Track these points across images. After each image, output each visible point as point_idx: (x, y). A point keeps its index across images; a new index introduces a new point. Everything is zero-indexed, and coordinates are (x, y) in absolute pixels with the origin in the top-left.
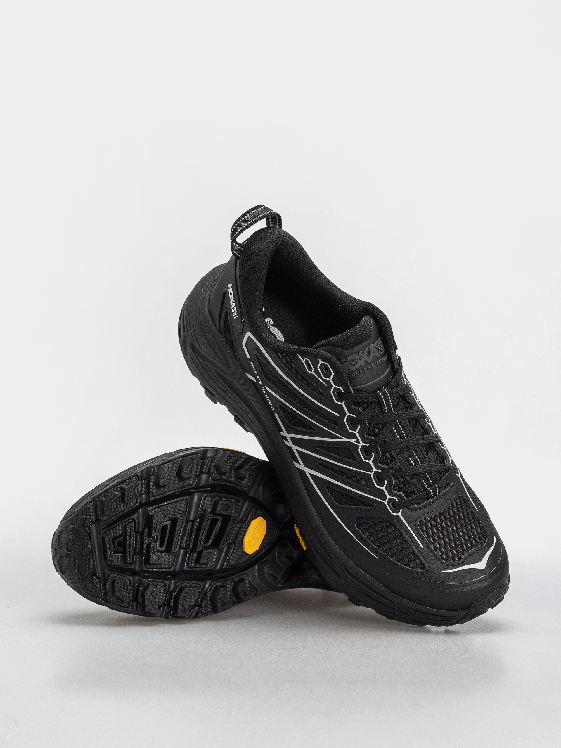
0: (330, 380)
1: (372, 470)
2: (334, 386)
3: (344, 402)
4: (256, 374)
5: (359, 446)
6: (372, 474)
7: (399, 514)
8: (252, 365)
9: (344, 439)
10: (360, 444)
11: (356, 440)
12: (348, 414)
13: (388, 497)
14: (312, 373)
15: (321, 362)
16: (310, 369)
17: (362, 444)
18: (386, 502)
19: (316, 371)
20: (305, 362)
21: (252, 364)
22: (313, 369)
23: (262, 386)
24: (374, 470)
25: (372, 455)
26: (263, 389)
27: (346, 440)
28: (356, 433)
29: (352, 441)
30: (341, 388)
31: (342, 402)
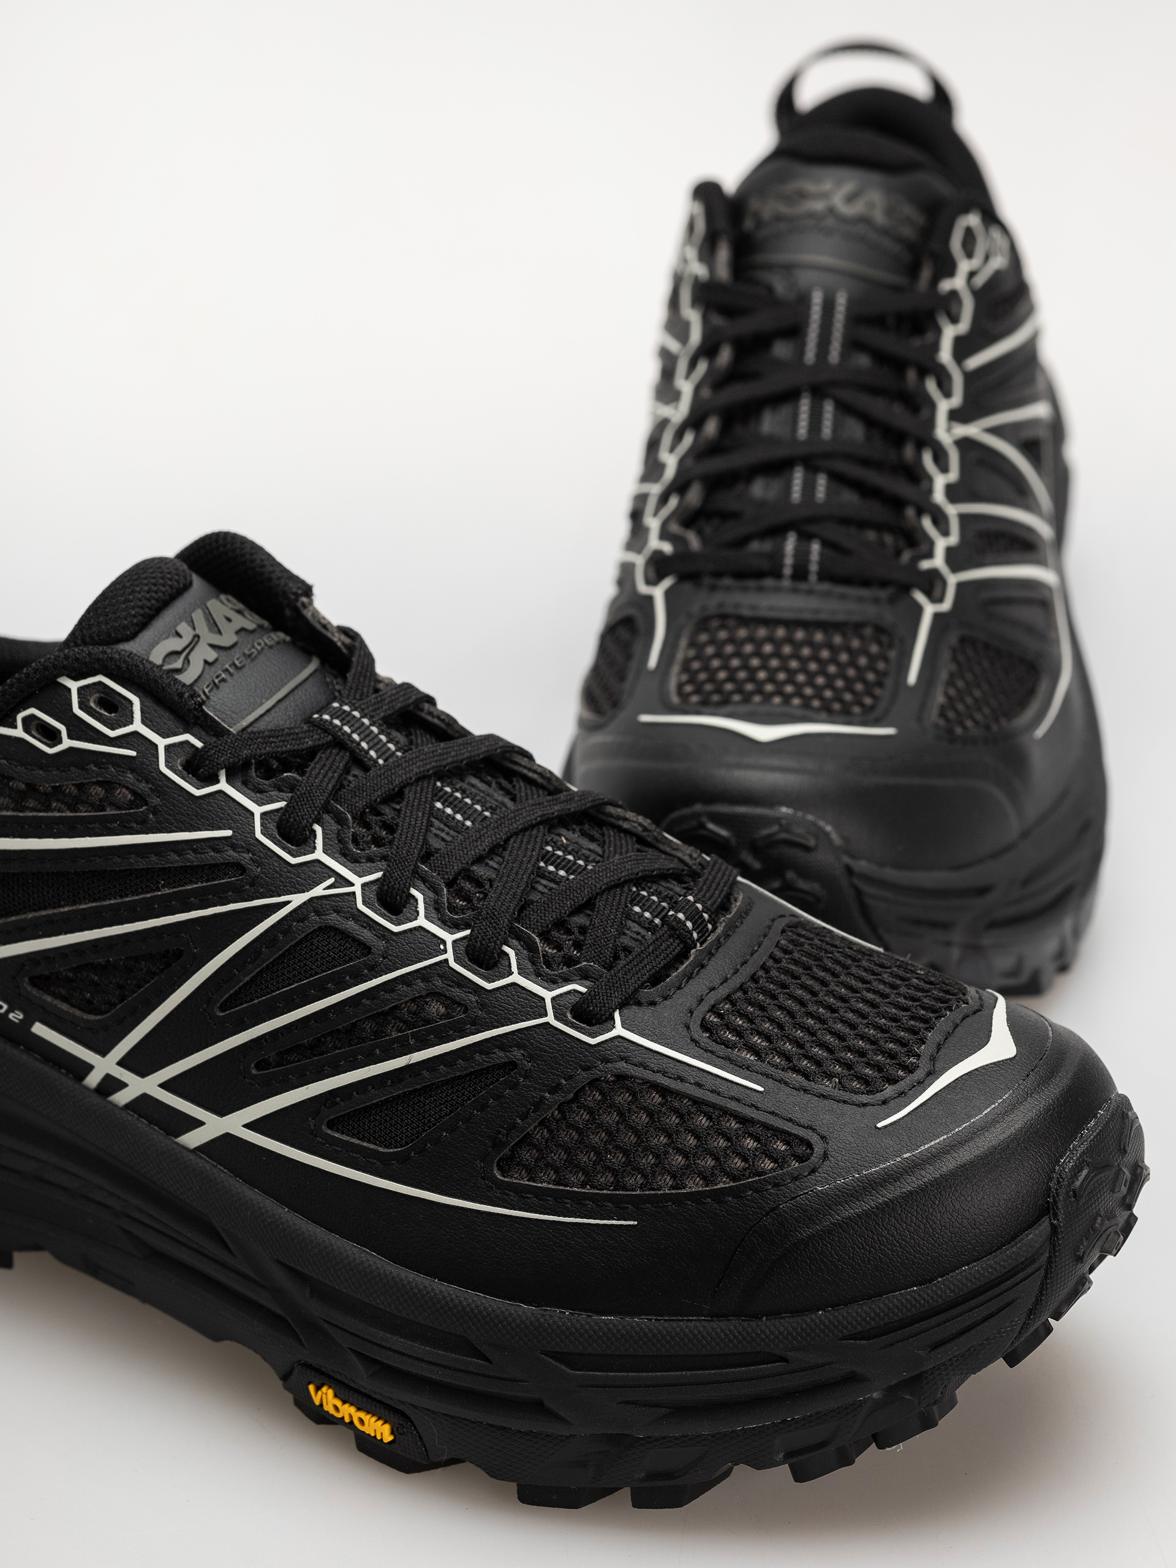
0: (137, 725)
1: (442, 947)
2: (161, 743)
3: (222, 777)
5: (354, 893)
6: (450, 956)
7: (619, 1030)
9: (288, 902)
10: (352, 885)
11: (332, 880)
12: (257, 810)
13: (548, 995)
14: (67, 743)
15: (73, 686)
16: (53, 737)
17: (358, 882)
18: (550, 1018)
19: (79, 730)
20: (26, 730)
22: (62, 728)
24: (449, 938)
25: (414, 897)
27: (297, 900)
28: (319, 854)
29: (319, 891)
30: (187, 737)
31: (218, 782)
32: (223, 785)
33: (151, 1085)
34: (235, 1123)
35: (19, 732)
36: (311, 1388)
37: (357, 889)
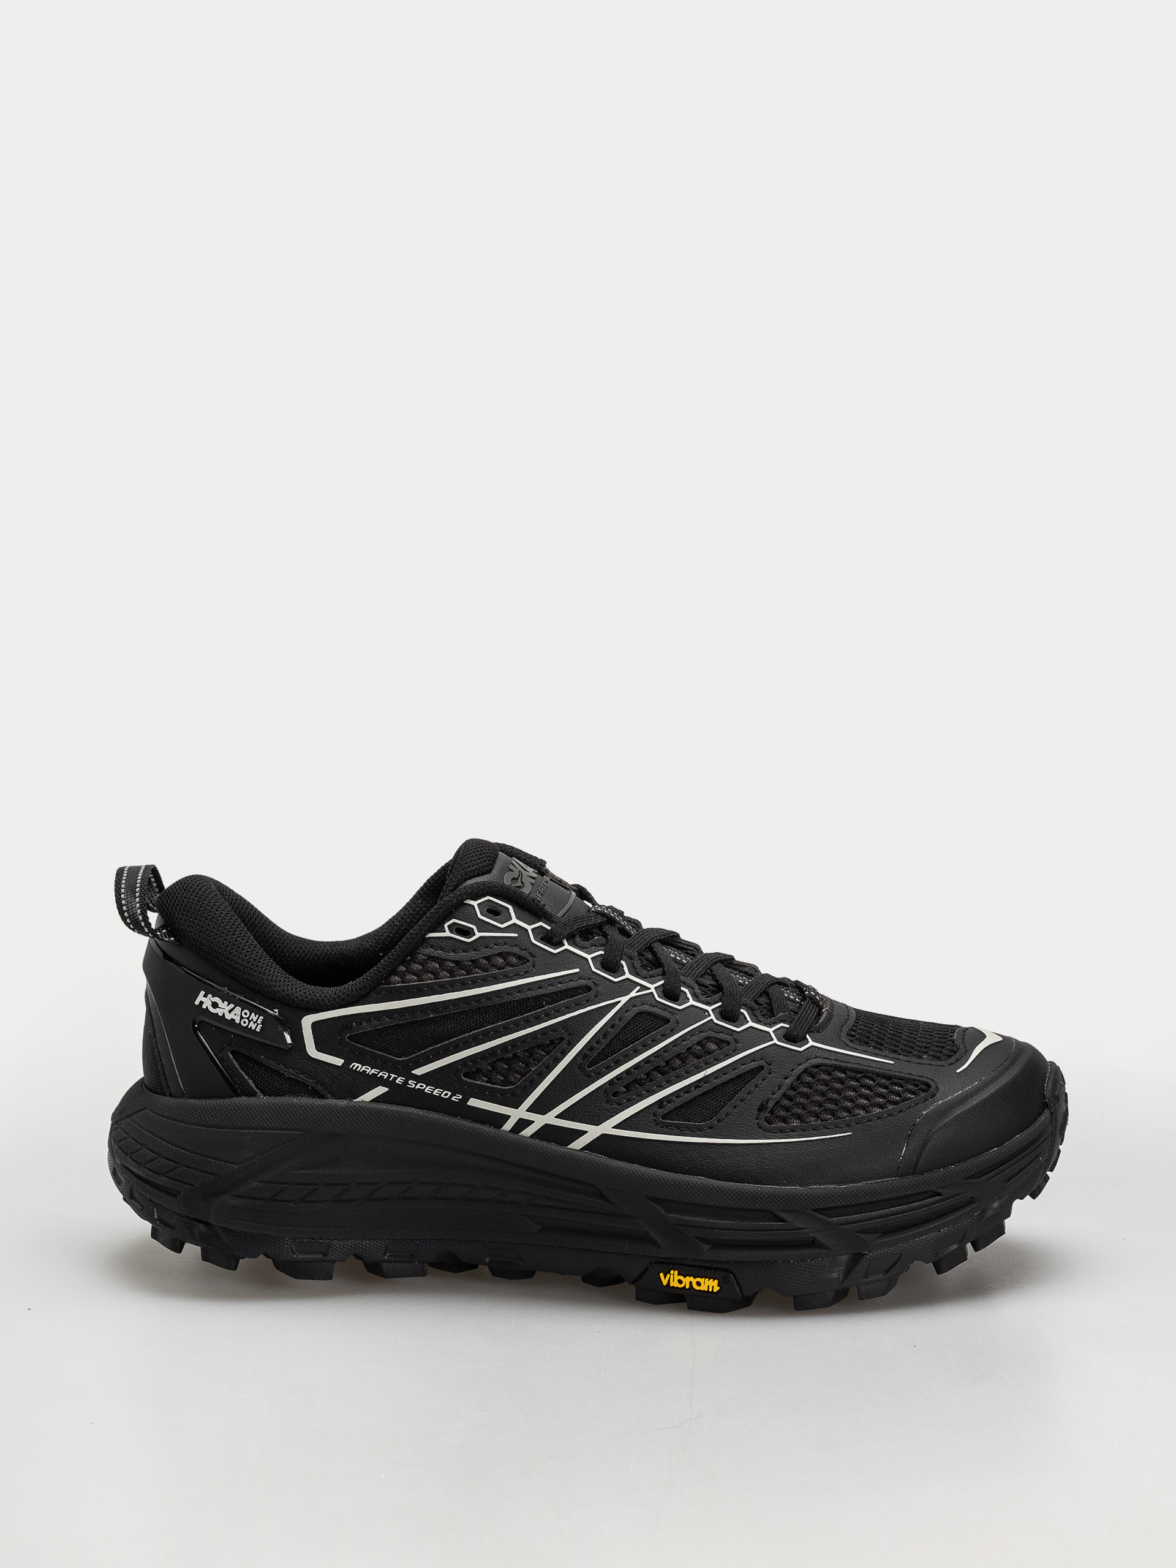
0: (514, 920)
1: (706, 1014)
2: (529, 928)
3: (565, 942)
4: (379, 1073)
5: (652, 993)
6: (712, 1017)
7: (811, 1043)
8: (358, 1067)
9: (619, 1002)
10: (650, 989)
11: (638, 988)
12: (589, 957)
13: (770, 1030)
14: (478, 935)
15: (475, 903)
16: (468, 933)
17: (652, 988)
18: (775, 1041)
19: (483, 926)
20: (451, 932)
21: (357, 1065)
22: (474, 927)
23: (406, 1083)
24: (709, 1009)
25: (683, 991)
26: (411, 1083)
27: (624, 1000)
28: (628, 975)
29: (633, 994)
30: (541, 924)
31: (564, 945)
32: (567, 946)
33: (551, 1118)
34: (608, 1127)
35: (447, 934)
36: (662, 1275)
37: (653, 990)
